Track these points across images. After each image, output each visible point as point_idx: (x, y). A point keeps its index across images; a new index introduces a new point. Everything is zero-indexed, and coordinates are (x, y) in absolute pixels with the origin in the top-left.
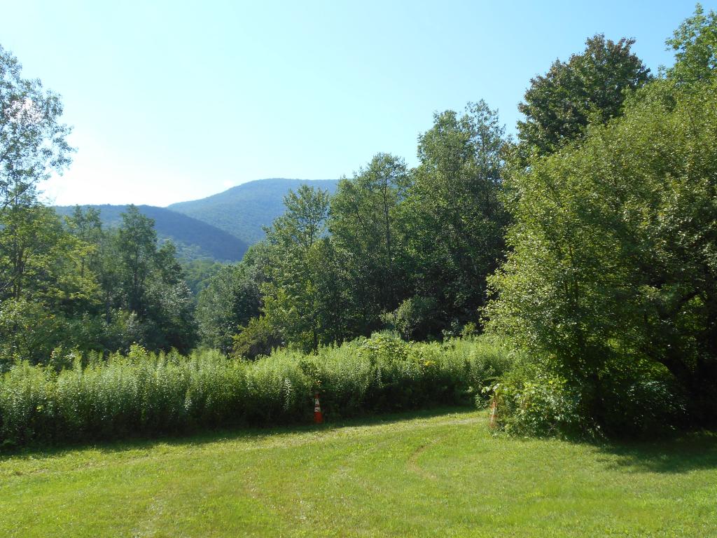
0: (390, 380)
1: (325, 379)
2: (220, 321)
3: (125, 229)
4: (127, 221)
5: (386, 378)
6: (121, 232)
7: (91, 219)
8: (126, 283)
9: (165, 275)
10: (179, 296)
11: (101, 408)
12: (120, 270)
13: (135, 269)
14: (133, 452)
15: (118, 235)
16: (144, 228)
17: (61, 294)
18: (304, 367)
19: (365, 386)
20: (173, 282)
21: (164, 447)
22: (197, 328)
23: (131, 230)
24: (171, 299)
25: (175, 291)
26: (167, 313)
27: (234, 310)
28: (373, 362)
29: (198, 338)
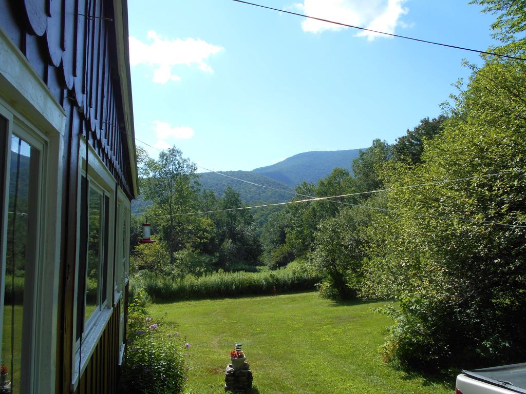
0: (299, 280)
1: (277, 280)
2: (273, 241)
3: (226, 199)
4: (227, 194)
5: (298, 279)
6: (224, 200)
7: (210, 195)
8: (227, 225)
9: (245, 220)
10: (252, 230)
11: (210, 287)
12: (225, 219)
13: (231, 218)
14: (218, 300)
15: (223, 202)
16: (235, 197)
17: (198, 240)
18: (271, 276)
19: (290, 282)
20: (249, 224)
21: (227, 299)
22: (261, 246)
23: (229, 199)
24: (249, 232)
25: (250, 228)
26: (247, 239)
27: (280, 237)
28: (294, 274)
29: (262, 251)
